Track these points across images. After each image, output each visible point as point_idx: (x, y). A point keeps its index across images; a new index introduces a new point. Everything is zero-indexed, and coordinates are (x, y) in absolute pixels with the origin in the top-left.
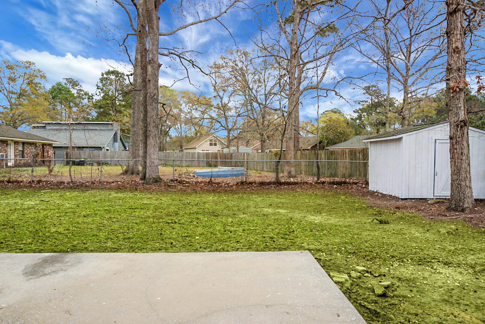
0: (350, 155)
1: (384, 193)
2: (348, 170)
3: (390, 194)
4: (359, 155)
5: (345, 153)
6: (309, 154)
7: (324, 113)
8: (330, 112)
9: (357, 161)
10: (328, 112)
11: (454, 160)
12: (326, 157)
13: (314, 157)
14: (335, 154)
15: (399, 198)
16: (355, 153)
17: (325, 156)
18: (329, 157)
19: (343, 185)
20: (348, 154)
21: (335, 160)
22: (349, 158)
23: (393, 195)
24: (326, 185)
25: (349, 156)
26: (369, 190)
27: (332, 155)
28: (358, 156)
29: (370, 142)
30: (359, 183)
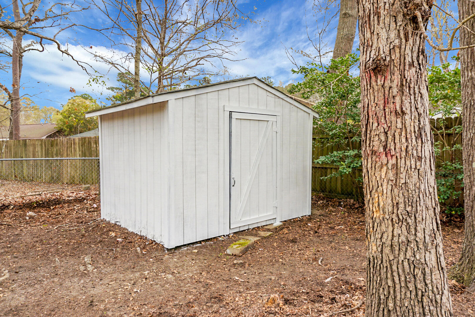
0: (82, 146)
1: (131, 230)
2: (78, 171)
3: (143, 234)
4: (95, 146)
5: (73, 142)
6: (14, 145)
7: (72, 98)
8: (80, 97)
9: (93, 158)
10: (77, 98)
11: (393, 161)
12: (44, 150)
13: (23, 150)
14: (57, 144)
15: (163, 247)
16: (90, 143)
17: (42, 149)
18: (48, 149)
19: (52, 208)
20: (78, 145)
21: (57, 156)
22: (79, 151)
23: (150, 237)
24: (9, 211)
25: (79, 147)
26: (102, 218)
27: (52, 146)
28: (93, 147)
29: (101, 116)
30: (87, 200)
